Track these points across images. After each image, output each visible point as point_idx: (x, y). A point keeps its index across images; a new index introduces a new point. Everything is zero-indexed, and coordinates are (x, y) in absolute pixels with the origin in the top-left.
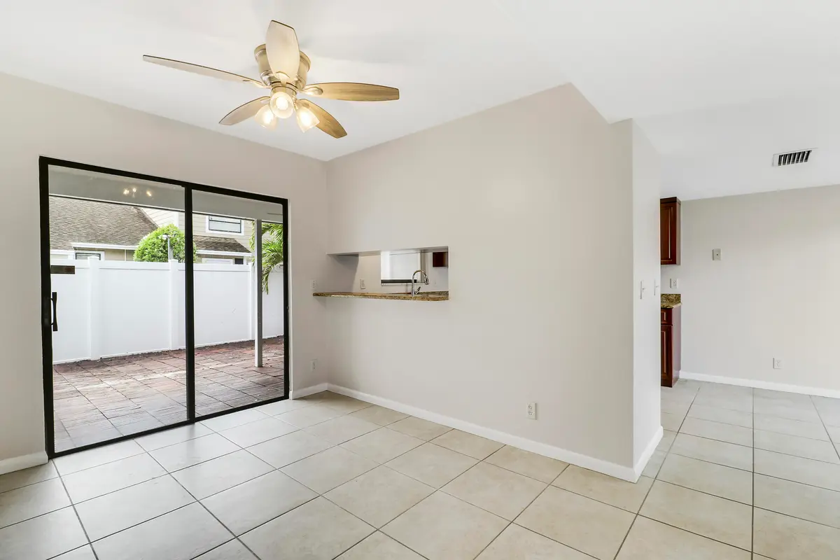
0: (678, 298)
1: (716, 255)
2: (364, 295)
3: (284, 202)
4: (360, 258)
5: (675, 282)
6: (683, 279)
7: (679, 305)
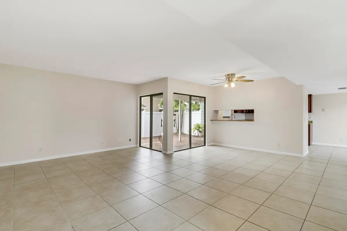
0: (312, 122)
1: (323, 110)
2: (219, 120)
3: (205, 98)
4: (219, 111)
5: (311, 117)
6: (313, 117)
7: (312, 124)
